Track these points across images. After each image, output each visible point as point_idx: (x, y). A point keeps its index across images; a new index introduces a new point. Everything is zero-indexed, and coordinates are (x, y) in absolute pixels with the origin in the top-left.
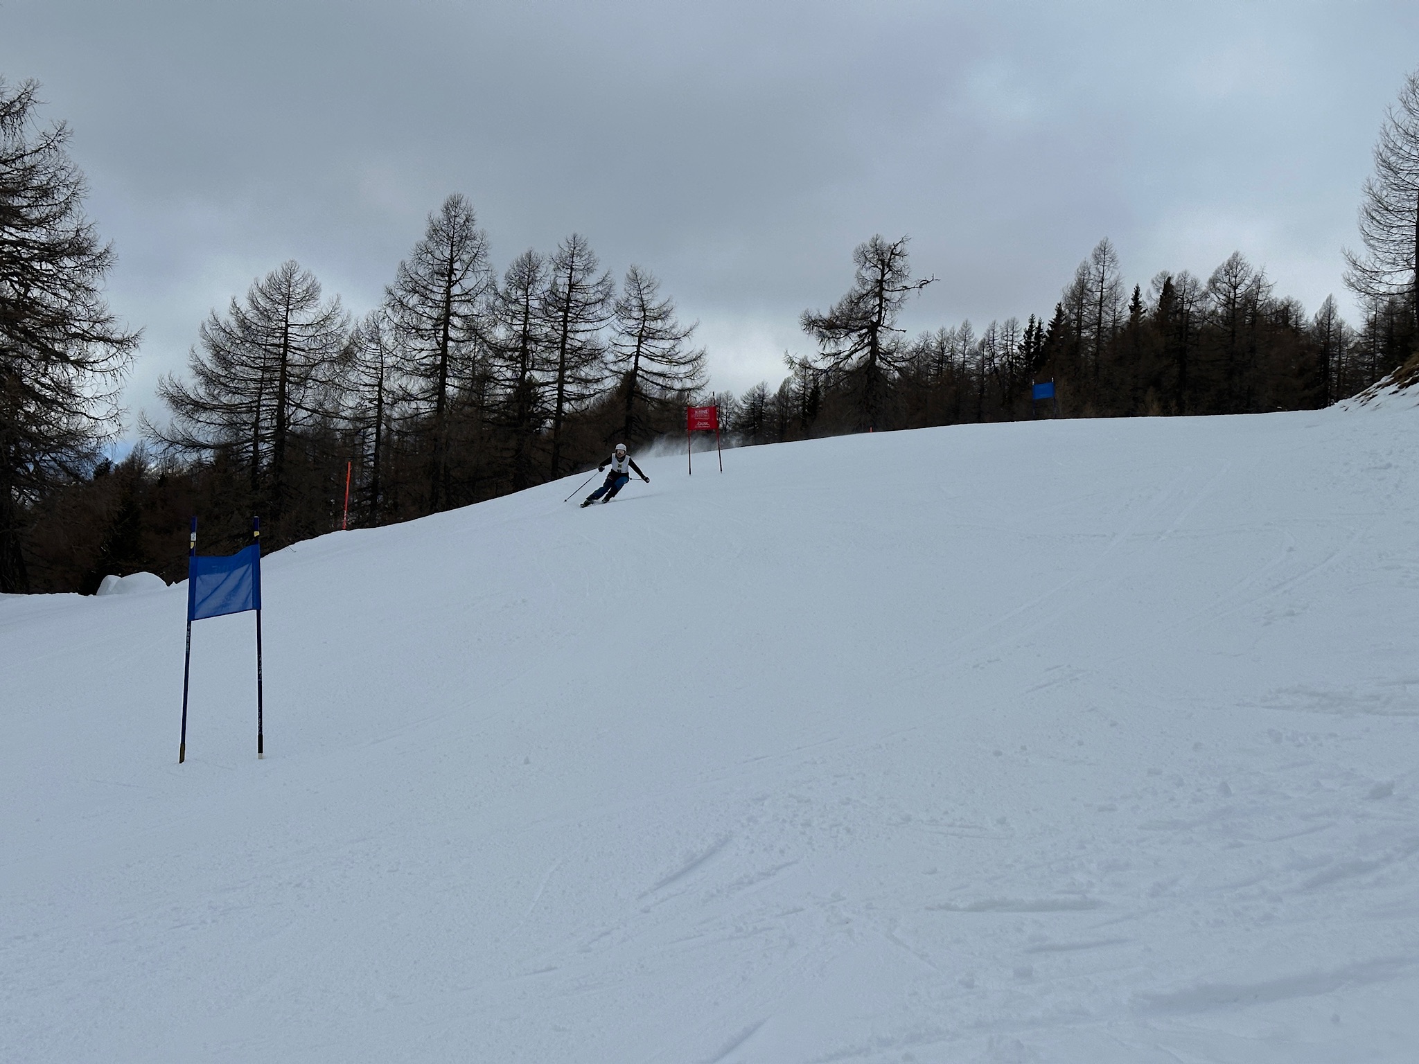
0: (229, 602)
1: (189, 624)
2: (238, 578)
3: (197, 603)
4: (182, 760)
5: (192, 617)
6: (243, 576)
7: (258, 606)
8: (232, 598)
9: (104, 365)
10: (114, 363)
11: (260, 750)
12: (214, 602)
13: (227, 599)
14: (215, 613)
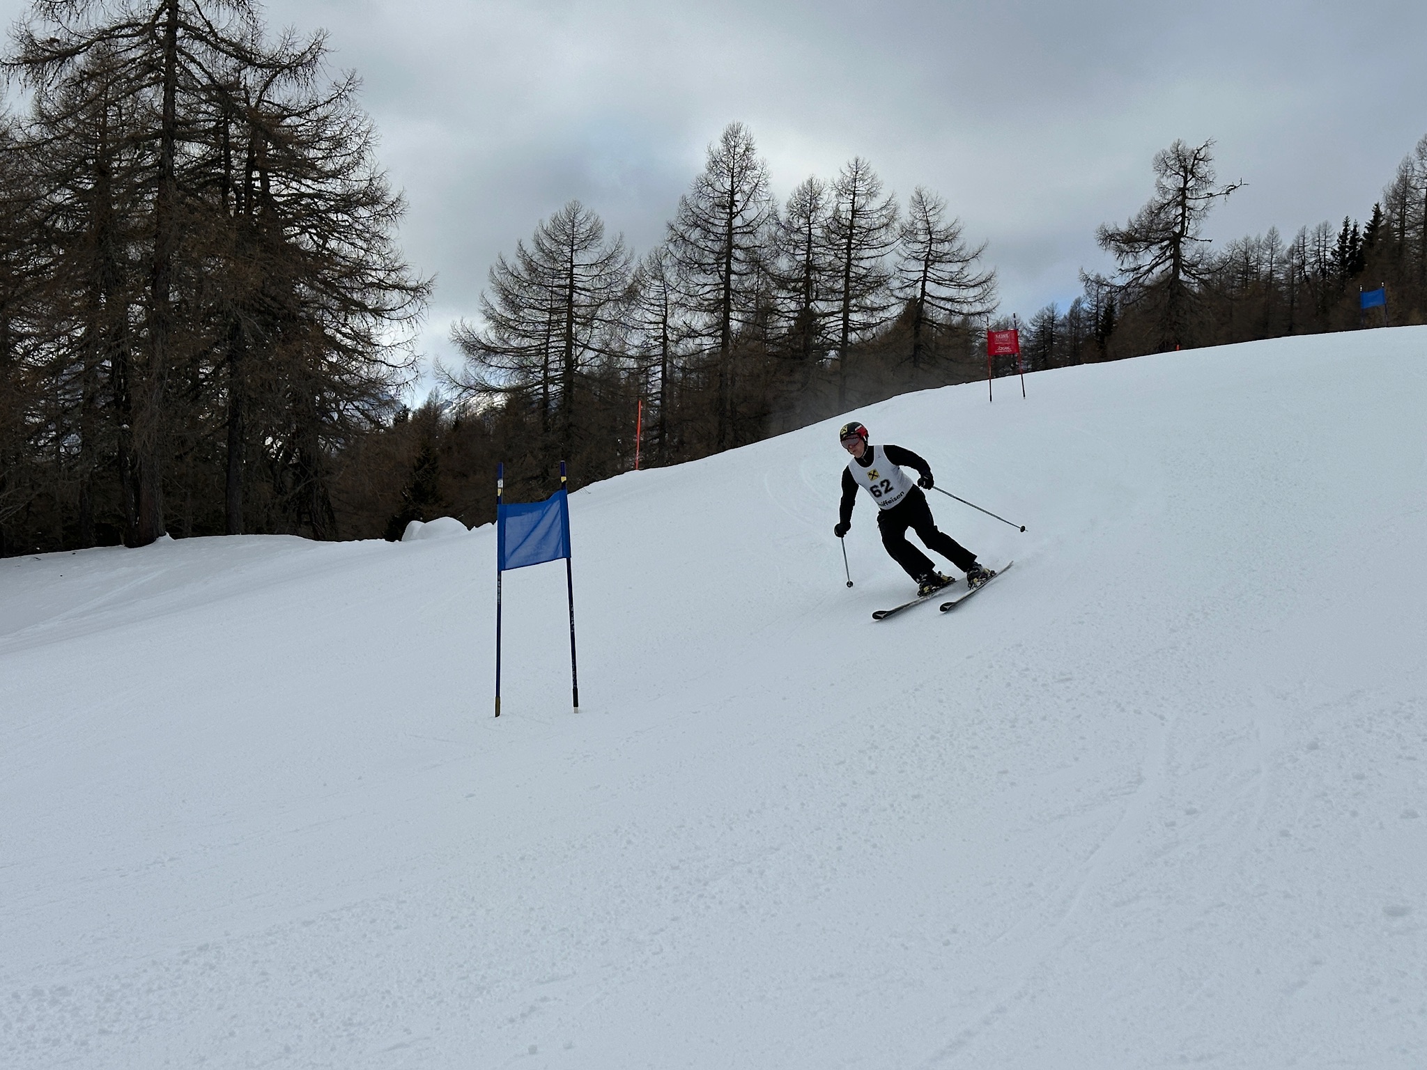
0: (540, 551)
1: (499, 574)
2: (548, 526)
3: (508, 551)
4: (497, 714)
5: (502, 566)
6: (553, 522)
7: (567, 555)
8: (544, 546)
9: (400, 313)
10: (410, 310)
11: (576, 704)
12: (523, 552)
13: (538, 548)
14: (527, 561)
